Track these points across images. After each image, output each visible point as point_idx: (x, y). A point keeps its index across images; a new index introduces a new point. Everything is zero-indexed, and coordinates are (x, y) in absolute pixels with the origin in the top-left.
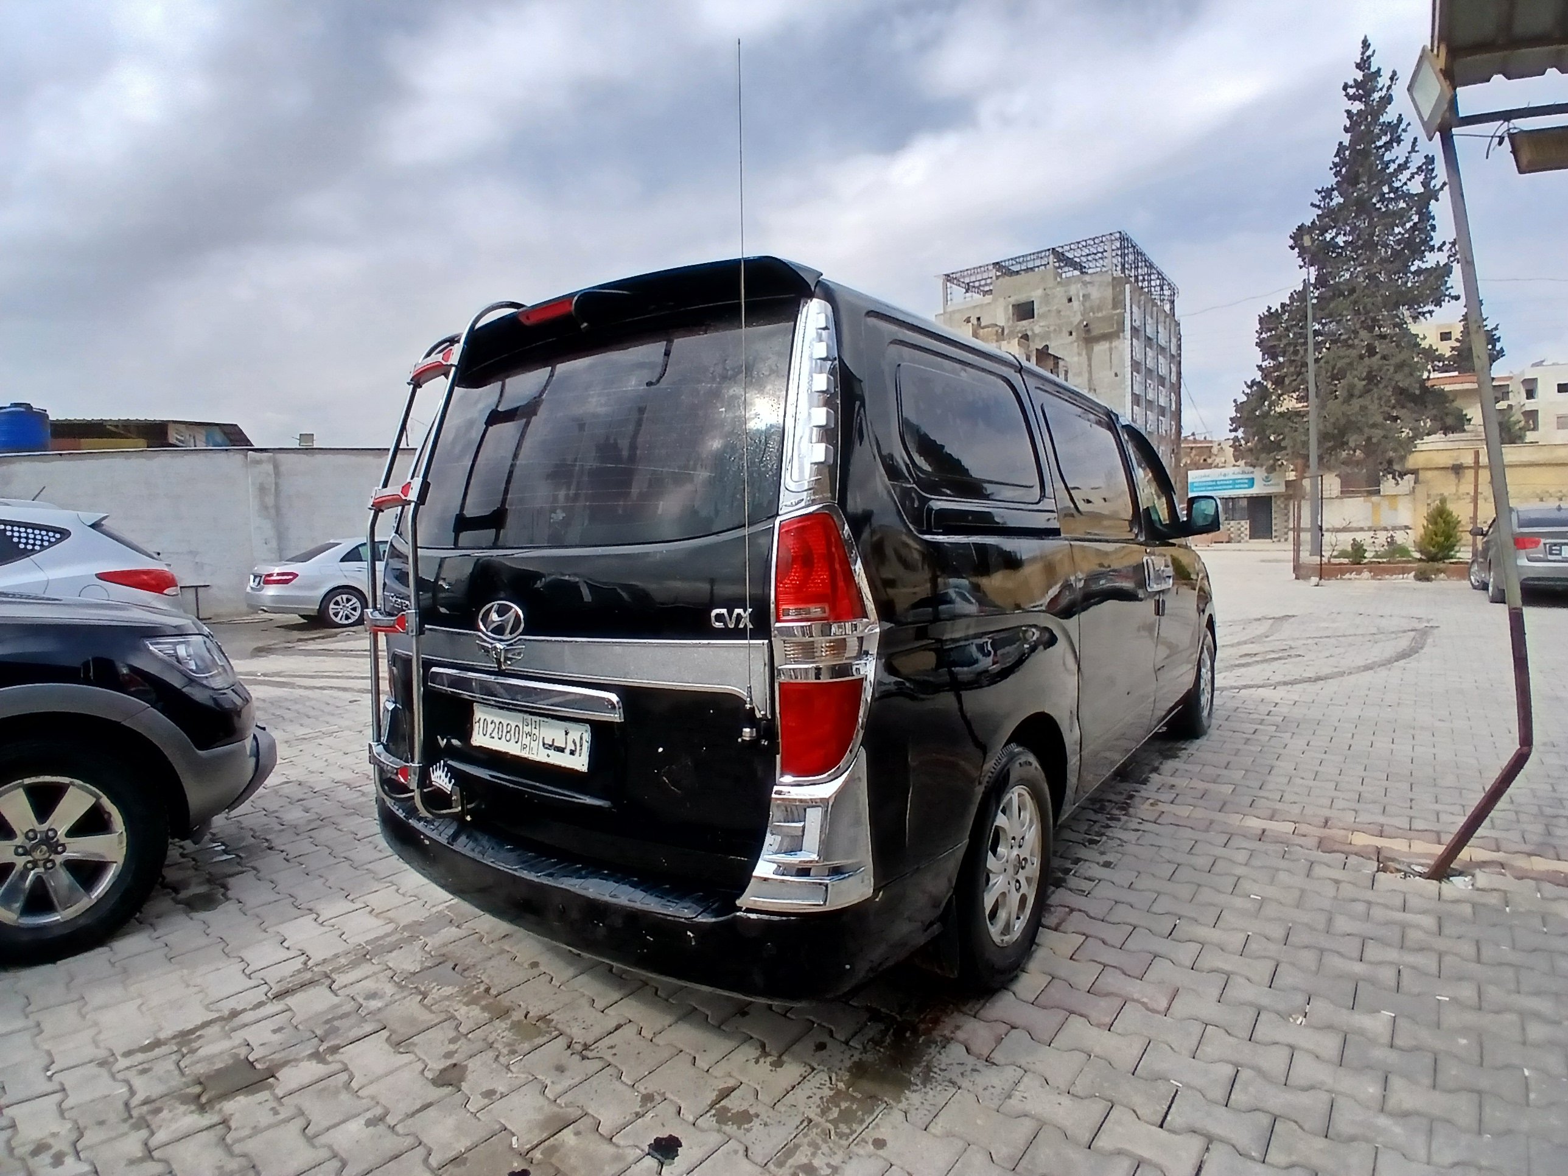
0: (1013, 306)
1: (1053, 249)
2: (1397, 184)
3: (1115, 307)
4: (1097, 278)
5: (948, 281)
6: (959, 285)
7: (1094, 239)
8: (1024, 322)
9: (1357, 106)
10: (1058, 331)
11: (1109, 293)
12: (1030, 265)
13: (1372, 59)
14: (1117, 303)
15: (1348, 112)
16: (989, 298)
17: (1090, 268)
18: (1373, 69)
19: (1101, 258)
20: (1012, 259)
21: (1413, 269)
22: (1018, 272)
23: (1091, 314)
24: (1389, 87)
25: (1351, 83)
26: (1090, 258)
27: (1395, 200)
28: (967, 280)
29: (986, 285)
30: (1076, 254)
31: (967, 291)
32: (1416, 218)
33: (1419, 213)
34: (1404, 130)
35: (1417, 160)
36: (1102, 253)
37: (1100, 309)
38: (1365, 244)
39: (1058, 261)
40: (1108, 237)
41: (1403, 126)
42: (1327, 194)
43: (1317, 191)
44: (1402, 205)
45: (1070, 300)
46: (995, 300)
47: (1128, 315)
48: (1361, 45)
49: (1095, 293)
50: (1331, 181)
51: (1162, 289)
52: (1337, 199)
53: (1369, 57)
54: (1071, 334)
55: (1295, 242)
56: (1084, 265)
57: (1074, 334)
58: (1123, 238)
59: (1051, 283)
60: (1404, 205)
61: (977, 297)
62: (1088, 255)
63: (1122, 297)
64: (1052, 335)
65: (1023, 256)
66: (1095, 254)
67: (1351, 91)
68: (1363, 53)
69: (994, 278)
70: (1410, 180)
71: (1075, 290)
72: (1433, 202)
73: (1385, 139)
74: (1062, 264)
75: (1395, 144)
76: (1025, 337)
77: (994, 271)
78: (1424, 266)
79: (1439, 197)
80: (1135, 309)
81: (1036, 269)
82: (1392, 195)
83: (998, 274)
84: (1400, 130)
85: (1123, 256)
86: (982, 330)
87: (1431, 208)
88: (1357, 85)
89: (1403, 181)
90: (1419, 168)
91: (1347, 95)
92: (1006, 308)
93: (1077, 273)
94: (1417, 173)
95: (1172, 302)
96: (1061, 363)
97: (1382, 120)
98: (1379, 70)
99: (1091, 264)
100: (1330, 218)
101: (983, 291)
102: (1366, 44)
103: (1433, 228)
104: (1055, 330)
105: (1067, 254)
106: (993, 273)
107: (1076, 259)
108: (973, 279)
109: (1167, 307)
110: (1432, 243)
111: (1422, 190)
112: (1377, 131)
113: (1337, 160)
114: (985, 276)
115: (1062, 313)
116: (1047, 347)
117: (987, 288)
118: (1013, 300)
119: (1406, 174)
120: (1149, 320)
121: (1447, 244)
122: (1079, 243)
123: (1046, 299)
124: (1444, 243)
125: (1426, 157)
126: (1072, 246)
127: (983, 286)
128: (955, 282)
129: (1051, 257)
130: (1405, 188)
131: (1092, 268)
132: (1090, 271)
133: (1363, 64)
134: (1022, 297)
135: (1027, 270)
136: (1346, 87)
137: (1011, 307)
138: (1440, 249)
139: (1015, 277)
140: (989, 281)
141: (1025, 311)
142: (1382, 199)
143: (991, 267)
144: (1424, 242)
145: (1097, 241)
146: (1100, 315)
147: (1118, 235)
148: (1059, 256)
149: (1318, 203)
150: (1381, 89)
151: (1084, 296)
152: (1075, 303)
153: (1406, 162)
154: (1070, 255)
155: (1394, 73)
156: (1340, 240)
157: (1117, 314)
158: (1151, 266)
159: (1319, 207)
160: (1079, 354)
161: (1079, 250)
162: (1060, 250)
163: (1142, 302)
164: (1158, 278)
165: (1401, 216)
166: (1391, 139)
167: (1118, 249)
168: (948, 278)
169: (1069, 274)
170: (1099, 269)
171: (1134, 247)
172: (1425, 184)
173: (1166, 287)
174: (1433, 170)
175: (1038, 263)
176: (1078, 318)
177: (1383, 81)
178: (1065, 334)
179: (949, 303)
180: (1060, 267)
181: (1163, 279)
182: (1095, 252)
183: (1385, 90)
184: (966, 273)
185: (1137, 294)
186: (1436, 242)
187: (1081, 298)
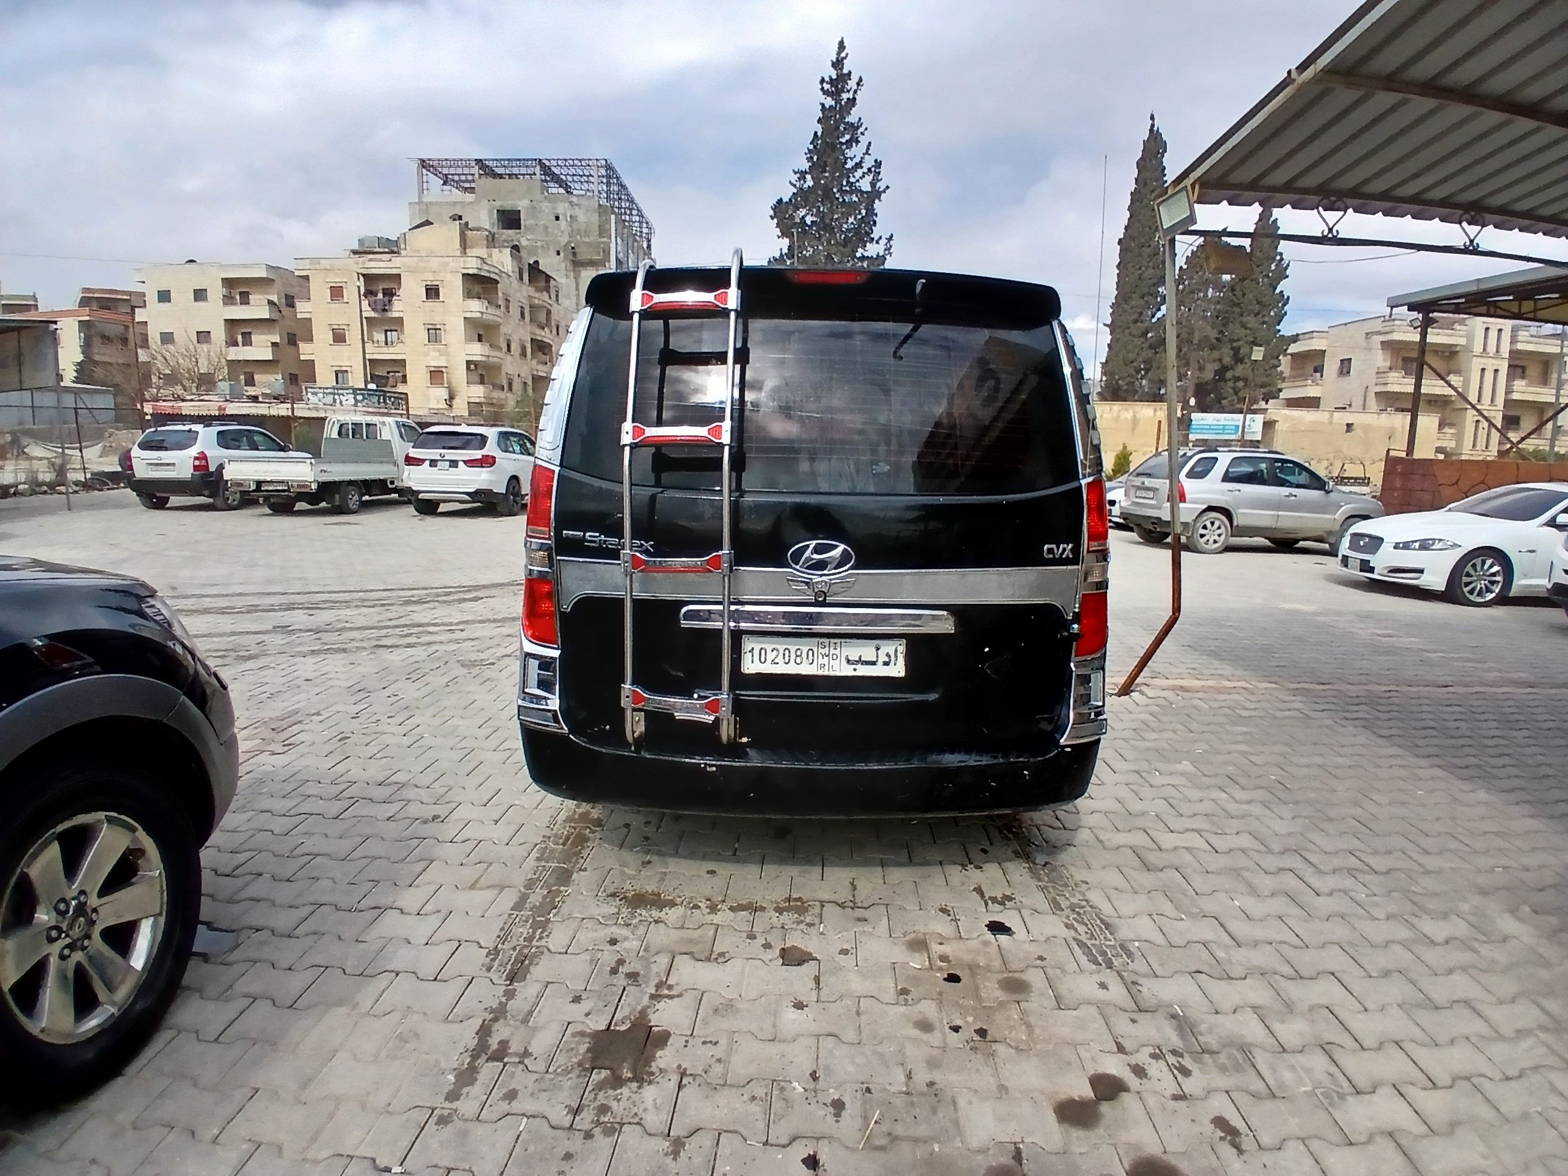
0: (498, 211)
1: (540, 160)
2: (852, 180)
3: (601, 235)
4: (583, 202)
5: (423, 166)
6: (436, 175)
7: (580, 160)
8: (510, 232)
9: (829, 102)
10: (544, 248)
11: (595, 219)
12: (516, 171)
13: (845, 61)
14: (603, 231)
15: (823, 105)
16: (469, 197)
17: (575, 189)
18: (845, 71)
19: (587, 182)
20: (496, 160)
21: (858, 255)
22: (501, 176)
23: (579, 237)
24: (855, 92)
25: (827, 79)
26: (575, 178)
27: (851, 192)
28: (445, 171)
29: (467, 181)
30: (562, 171)
31: (445, 183)
32: (864, 212)
33: (867, 210)
34: (862, 134)
35: (869, 162)
36: (588, 176)
37: (587, 233)
38: (825, 226)
39: (545, 174)
40: (595, 162)
41: (861, 129)
42: (802, 175)
43: (794, 171)
44: (855, 199)
45: (557, 218)
46: (477, 200)
47: (613, 245)
48: (837, 46)
49: (582, 218)
50: (805, 165)
51: (641, 227)
52: (810, 182)
53: (843, 59)
54: (558, 253)
55: (775, 212)
56: (569, 184)
57: (562, 254)
58: (609, 167)
59: (538, 196)
60: (856, 200)
61: (457, 195)
62: (574, 175)
63: (607, 226)
64: (540, 251)
65: (508, 160)
66: (581, 176)
67: (826, 86)
68: (839, 54)
69: (477, 176)
70: (861, 178)
71: (561, 208)
72: (877, 201)
73: (847, 137)
74: (548, 179)
75: (854, 144)
76: (516, 248)
77: (477, 167)
78: (866, 254)
79: (882, 198)
80: (619, 239)
81: (521, 177)
82: (848, 188)
83: (481, 172)
84: (859, 132)
85: (608, 184)
86: (470, 232)
87: (875, 206)
88: (832, 81)
89: (857, 178)
90: (869, 170)
91: (822, 89)
92: (490, 213)
93: (562, 191)
94: (867, 173)
95: (649, 241)
96: (552, 283)
97: (847, 120)
98: (850, 72)
99: (576, 185)
100: (802, 197)
101: (463, 187)
102: (842, 46)
103: (875, 223)
104: (543, 247)
105: (553, 169)
106: (476, 170)
107: (562, 176)
108: (452, 171)
109: (645, 245)
110: (872, 236)
111: (869, 189)
112: (841, 128)
113: (811, 147)
114: (466, 171)
115: (550, 230)
116: (537, 262)
117: (467, 185)
118: (498, 204)
119: (859, 173)
120: (631, 255)
121: (883, 238)
122: (566, 160)
123: (533, 210)
124: (881, 238)
125: (876, 161)
126: (560, 162)
127: (463, 182)
128: (432, 170)
129: (538, 167)
130: (857, 184)
131: (578, 189)
132: (575, 192)
133: (838, 64)
134: (508, 204)
135: (510, 176)
136: (822, 81)
137: (495, 211)
138: (877, 242)
139: (498, 181)
140: (470, 178)
141: (510, 219)
142: (840, 190)
143: (473, 163)
144: (868, 234)
145: (583, 163)
146: (587, 240)
147: (603, 162)
148: (546, 170)
149: (795, 183)
150: (848, 91)
151: (571, 217)
152: (562, 223)
153: (861, 162)
154: (556, 171)
155: (861, 80)
156: (809, 220)
157: (603, 243)
158: (632, 201)
159: (795, 186)
160: (567, 276)
161: (565, 168)
162: (547, 163)
163: (625, 236)
164: (638, 215)
165: (852, 207)
166: (850, 139)
167: (603, 176)
168: (424, 164)
169: (554, 191)
170: (584, 192)
171: (617, 178)
172: (873, 184)
173: (644, 225)
174: (879, 173)
175: (523, 170)
176: (565, 239)
177: (852, 84)
178: (553, 252)
179: (425, 192)
180: (546, 181)
181: (643, 217)
182: (581, 173)
183: (852, 92)
184: (444, 163)
185: (621, 226)
186: (875, 236)
187: (569, 219)
